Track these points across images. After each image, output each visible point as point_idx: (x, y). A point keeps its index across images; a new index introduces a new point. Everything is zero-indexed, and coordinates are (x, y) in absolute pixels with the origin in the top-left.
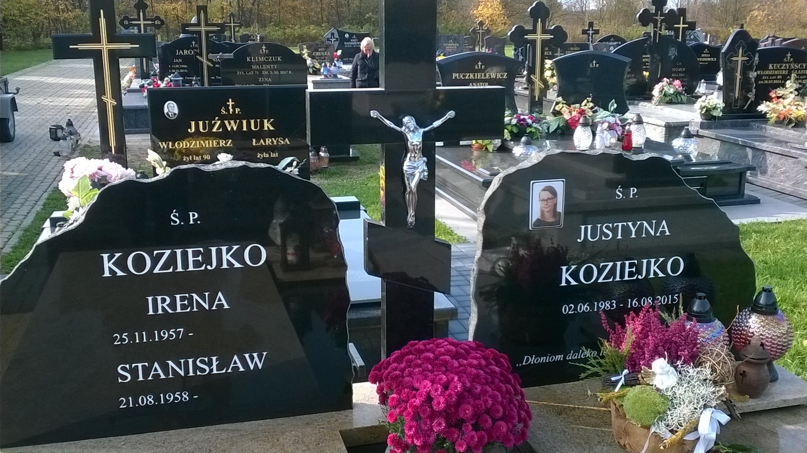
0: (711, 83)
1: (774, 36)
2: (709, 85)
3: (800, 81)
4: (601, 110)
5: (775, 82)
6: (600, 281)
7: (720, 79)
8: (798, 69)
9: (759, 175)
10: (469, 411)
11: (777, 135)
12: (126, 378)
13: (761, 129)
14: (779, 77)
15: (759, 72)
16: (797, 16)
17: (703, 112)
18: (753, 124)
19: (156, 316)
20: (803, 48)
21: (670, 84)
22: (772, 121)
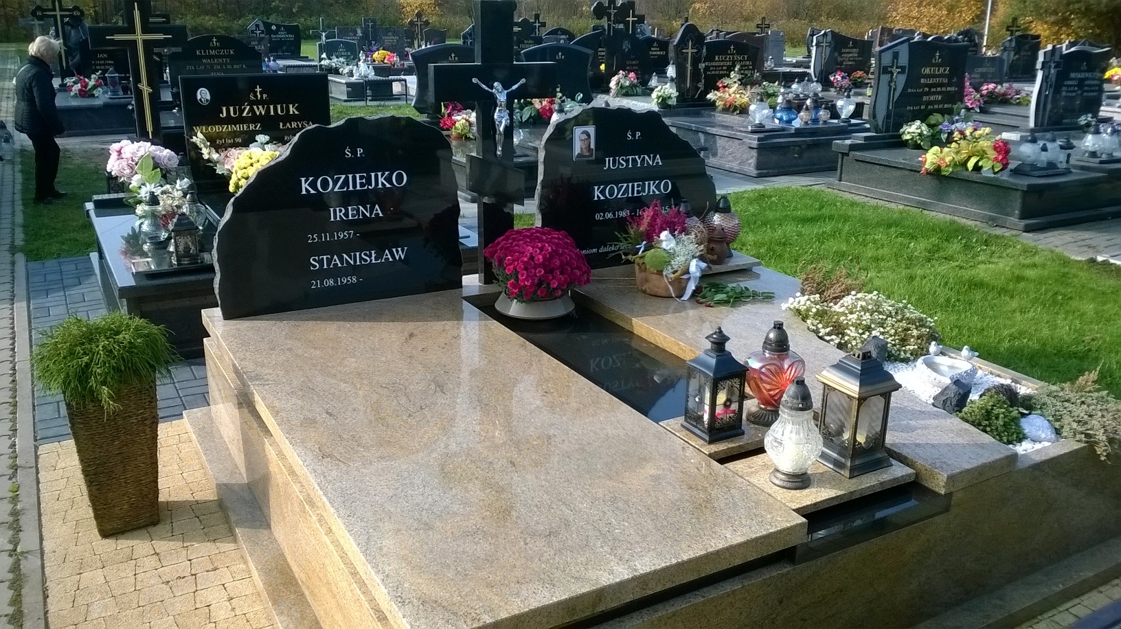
0: (661, 77)
1: (717, 30)
2: (660, 79)
3: (742, 72)
4: (569, 100)
5: (721, 72)
6: (619, 196)
7: (671, 71)
8: (740, 61)
9: (711, 157)
10: (558, 263)
11: (724, 122)
12: (315, 266)
13: (711, 116)
14: (725, 68)
15: (707, 63)
16: (739, 8)
17: (659, 101)
18: (703, 112)
19: (336, 221)
20: (745, 41)
21: (626, 76)
22: (720, 108)
